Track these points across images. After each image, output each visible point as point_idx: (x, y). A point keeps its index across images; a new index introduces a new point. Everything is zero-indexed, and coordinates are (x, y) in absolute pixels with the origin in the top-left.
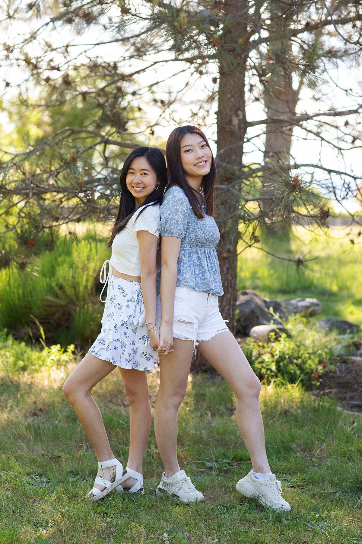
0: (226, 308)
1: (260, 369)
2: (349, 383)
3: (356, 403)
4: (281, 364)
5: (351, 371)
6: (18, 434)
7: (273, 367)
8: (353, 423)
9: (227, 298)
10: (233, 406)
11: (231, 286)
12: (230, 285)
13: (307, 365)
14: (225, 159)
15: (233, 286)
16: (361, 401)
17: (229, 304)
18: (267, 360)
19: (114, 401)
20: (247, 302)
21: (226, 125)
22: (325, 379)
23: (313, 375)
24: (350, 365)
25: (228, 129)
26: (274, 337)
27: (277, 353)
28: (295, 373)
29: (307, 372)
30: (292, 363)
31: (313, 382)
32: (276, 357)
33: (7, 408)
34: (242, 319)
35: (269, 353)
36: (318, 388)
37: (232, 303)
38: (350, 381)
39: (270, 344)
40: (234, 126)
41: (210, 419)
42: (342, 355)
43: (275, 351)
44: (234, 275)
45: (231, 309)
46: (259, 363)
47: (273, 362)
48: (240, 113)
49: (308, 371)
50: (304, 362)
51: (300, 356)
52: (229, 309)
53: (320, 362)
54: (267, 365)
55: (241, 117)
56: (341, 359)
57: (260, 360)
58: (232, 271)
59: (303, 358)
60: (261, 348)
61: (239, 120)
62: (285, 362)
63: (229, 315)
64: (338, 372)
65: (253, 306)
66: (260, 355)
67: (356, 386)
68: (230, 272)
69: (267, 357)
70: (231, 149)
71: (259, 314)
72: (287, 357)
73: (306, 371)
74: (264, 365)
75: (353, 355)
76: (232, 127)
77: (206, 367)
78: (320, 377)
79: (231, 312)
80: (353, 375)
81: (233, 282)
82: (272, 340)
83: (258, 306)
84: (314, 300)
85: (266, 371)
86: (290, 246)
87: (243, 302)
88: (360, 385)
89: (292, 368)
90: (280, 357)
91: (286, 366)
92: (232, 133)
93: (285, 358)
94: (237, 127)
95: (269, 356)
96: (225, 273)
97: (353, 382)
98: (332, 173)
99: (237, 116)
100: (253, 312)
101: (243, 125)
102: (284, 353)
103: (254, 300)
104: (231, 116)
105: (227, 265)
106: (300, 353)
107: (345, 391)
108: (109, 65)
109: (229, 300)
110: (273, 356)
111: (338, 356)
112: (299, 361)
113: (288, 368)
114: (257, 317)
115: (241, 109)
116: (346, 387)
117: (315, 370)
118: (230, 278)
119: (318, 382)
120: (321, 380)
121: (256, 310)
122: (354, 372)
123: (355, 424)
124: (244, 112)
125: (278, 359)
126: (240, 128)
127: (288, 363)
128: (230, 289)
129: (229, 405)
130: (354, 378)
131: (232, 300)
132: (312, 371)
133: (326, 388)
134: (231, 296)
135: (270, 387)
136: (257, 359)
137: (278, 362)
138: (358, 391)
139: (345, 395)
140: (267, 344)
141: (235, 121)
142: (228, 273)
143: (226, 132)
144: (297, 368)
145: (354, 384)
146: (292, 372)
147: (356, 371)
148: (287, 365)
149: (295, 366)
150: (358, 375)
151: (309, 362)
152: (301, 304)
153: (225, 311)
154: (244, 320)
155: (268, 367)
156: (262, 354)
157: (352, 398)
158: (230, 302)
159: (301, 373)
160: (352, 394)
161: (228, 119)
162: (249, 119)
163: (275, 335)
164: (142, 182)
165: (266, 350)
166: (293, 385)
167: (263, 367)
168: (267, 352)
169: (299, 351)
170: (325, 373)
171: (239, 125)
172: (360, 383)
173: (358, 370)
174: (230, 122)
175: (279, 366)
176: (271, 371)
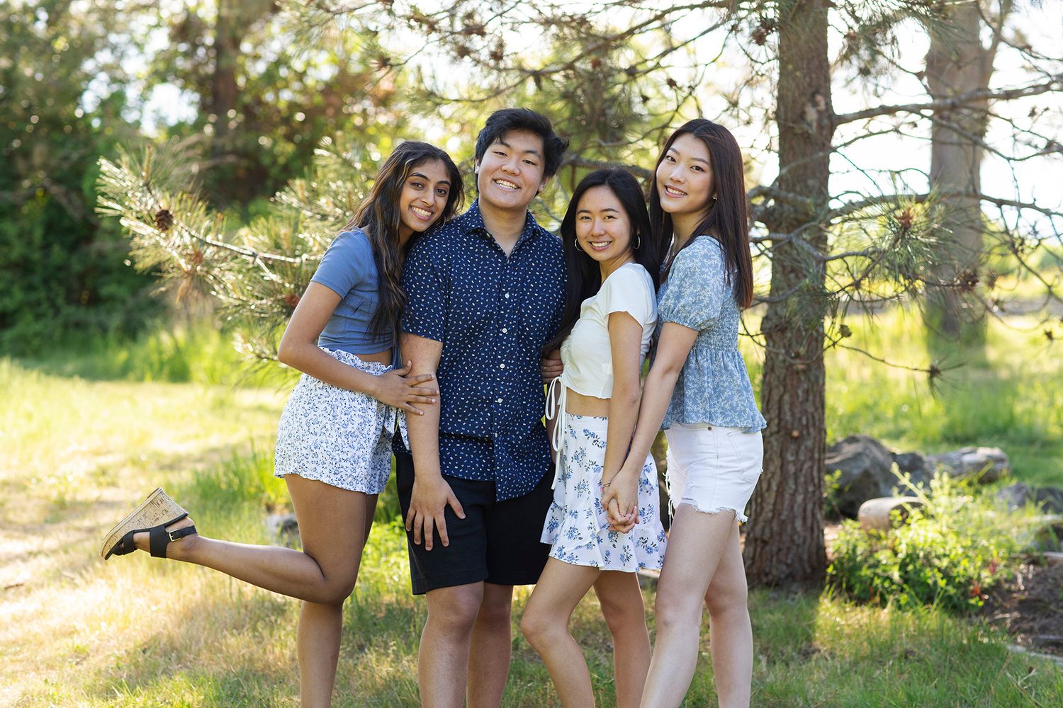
0: (806, 466)
1: (872, 579)
2: (1040, 601)
3: (1052, 637)
4: (910, 568)
5: (1046, 579)
6: (403, 700)
7: (896, 574)
8: (1031, 670)
9: (806, 447)
10: (810, 646)
11: (814, 425)
12: (811, 422)
13: (960, 570)
14: (794, 185)
15: (817, 423)
16: (1060, 633)
17: (812, 458)
18: (884, 562)
19: (590, 642)
20: (857, 457)
21: (794, 122)
22: (995, 594)
23: (971, 588)
24: (1046, 567)
25: (798, 131)
26: (900, 518)
27: (903, 550)
28: (935, 583)
29: (960, 582)
30: (931, 566)
31: (972, 601)
32: (901, 556)
33: (388, 655)
34: (847, 489)
35: (890, 548)
36: (981, 611)
37: (816, 456)
38: (1041, 597)
39: (890, 532)
40: (810, 125)
41: (764, 669)
42: (1032, 551)
43: (900, 544)
44: (818, 404)
45: (815, 468)
46: (870, 567)
47: (895, 564)
48: (819, 98)
49: (962, 580)
50: (954, 565)
51: (947, 553)
52: (812, 468)
53: (986, 564)
54: (884, 571)
55: (822, 106)
56: (1029, 556)
57: (871, 561)
58: (815, 396)
59: (952, 556)
60: (874, 541)
61: (819, 112)
62: (918, 564)
63: (813, 479)
64: (1020, 580)
65: (867, 463)
66: (872, 552)
67: (1052, 607)
68: (811, 398)
69: (884, 556)
70: (805, 167)
71: (879, 477)
72: (921, 554)
73: (957, 580)
74: (879, 571)
75: (1053, 550)
76: (805, 126)
77: (771, 577)
78: (984, 591)
79: (815, 474)
80: (1049, 587)
81: (817, 417)
82: (896, 524)
83: (875, 463)
84: (996, 452)
85: (882, 583)
86: (984, 355)
87: (849, 455)
88: (1061, 604)
89: (931, 576)
90: (908, 555)
91: (917, 572)
92: (807, 137)
93: (918, 557)
94: (815, 125)
95: (889, 553)
96: (800, 399)
97: (1047, 600)
98: (1004, 207)
99: (815, 104)
100: (867, 474)
101: (826, 122)
102: (914, 548)
103: (871, 451)
104: (804, 105)
105: (805, 386)
106: (948, 548)
107: (1031, 617)
108: (573, 20)
109: (812, 451)
110: (896, 554)
111: (1022, 552)
112: (945, 563)
113: (922, 574)
114: (876, 484)
115: (822, 91)
116: (1035, 610)
117: (975, 577)
118: (811, 409)
119: (981, 599)
120: (986, 597)
121: (872, 472)
122: (1050, 580)
123: (1033, 673)
124: (828, 95)
125: (904, 560)
126: (820, 127)
127: (923, 565)
128: (811, 430)
129: (804, 645)
130: (1051, 591)
131: (816, 450)
132: (970, 581)
133: (996, 612)
134: (814, 444)
135: (886, 611)
136: (865, 561)
137: (903, 566)
138: (1057, 616)
139: (1031, 624)
140: (887, 531)
141: (812, 114)
142: (807, 400)
143: (796, 135)
144: (939, 575)
145: (1050, 603)
146: (930, 582)
147: (1054, 579)
148: (921, 571)
149: (936, 570)
150: (1058, 586)
151: (965, 563)
152: (968, 458)
153: (804, 472)
154: (851, 490)
155: (885, 575)
156: (876, 551)
157: (1044, 629)
158: (813, 454)
159: (947, 584)
160: (1045, 621)
161: (798, 112)
162: (839, 109)
163: (902, 514)
164: (606, 232)
165: (884, 542)
166: (930, 605)
167: (876, 574)
168: (886, 547)
169: (946, 543)
170: (993, 584)
171: (819, 121)
172: (1061, 601)
173: (1058, 577)
174: (802, 116)
175: (906, 572)
176: (892, 582)
